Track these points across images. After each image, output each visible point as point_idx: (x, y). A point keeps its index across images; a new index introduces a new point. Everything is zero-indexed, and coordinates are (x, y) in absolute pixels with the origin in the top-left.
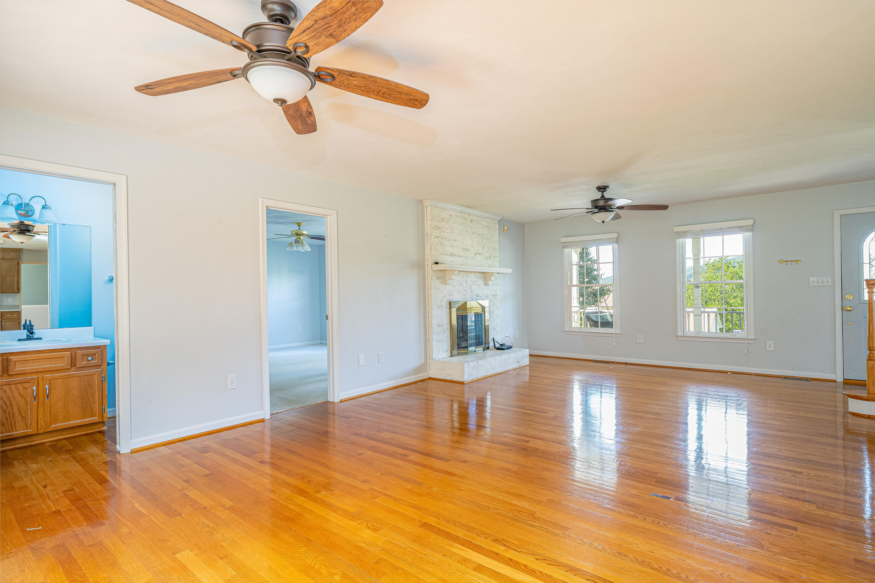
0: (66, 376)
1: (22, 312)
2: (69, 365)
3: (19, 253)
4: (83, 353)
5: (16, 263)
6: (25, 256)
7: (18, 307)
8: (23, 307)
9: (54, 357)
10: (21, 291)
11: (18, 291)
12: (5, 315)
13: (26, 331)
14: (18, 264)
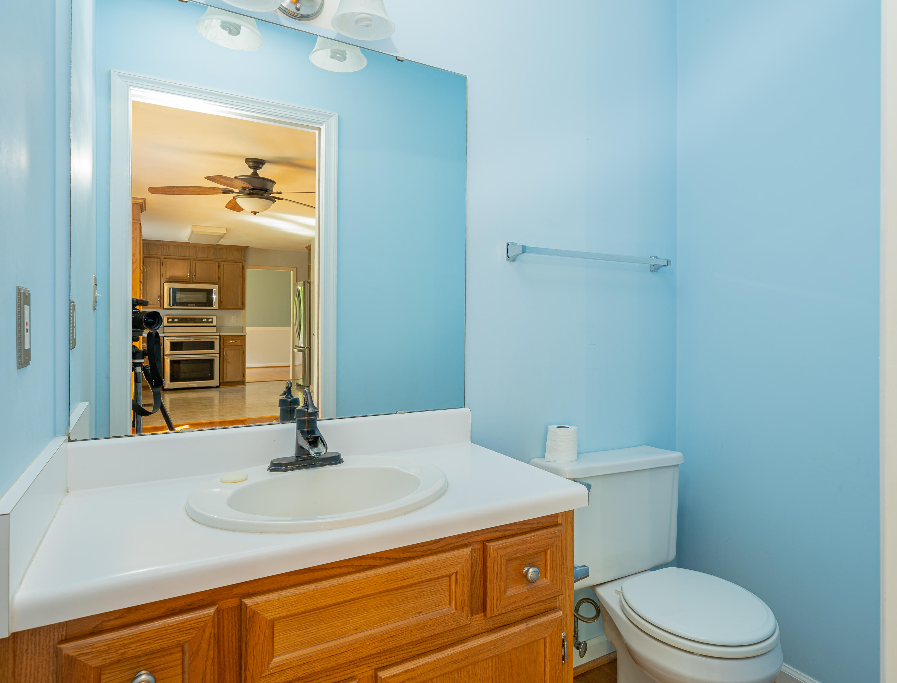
0: (455, 662)
1: (247, 336)
2: (466, 608)
3: (245, 253)
4: (508, 550)
5: (241, 266)
6: (251, 258)
7: (242, 329)
8: (249, 329)
9: (416, 580)
10: (246, 306)
11: (242, 306)
12: (227, 341)
13: (293, 426)
14: (243, 268)
